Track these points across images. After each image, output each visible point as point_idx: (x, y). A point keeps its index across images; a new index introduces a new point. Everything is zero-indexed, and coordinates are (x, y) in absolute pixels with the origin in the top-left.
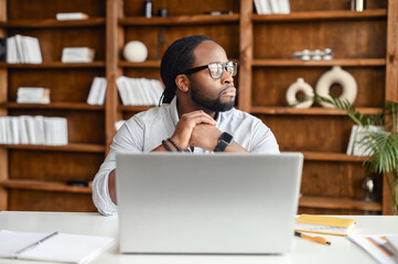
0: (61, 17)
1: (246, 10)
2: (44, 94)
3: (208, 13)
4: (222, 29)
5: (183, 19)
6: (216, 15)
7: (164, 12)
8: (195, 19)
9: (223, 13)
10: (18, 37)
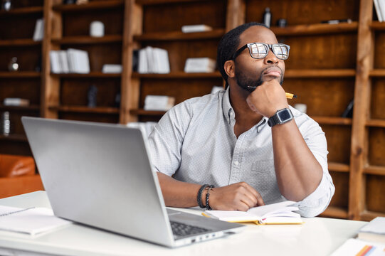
0: (186, 29)
1: (366, 17)
2: (169, 103)
3: (326, 22)
4: (342, 39)
5: (300, 29)
6: (334, 23)
7: (283, 22)
8: (312, 28)
9: (341, 21)
10: (149, 50)
